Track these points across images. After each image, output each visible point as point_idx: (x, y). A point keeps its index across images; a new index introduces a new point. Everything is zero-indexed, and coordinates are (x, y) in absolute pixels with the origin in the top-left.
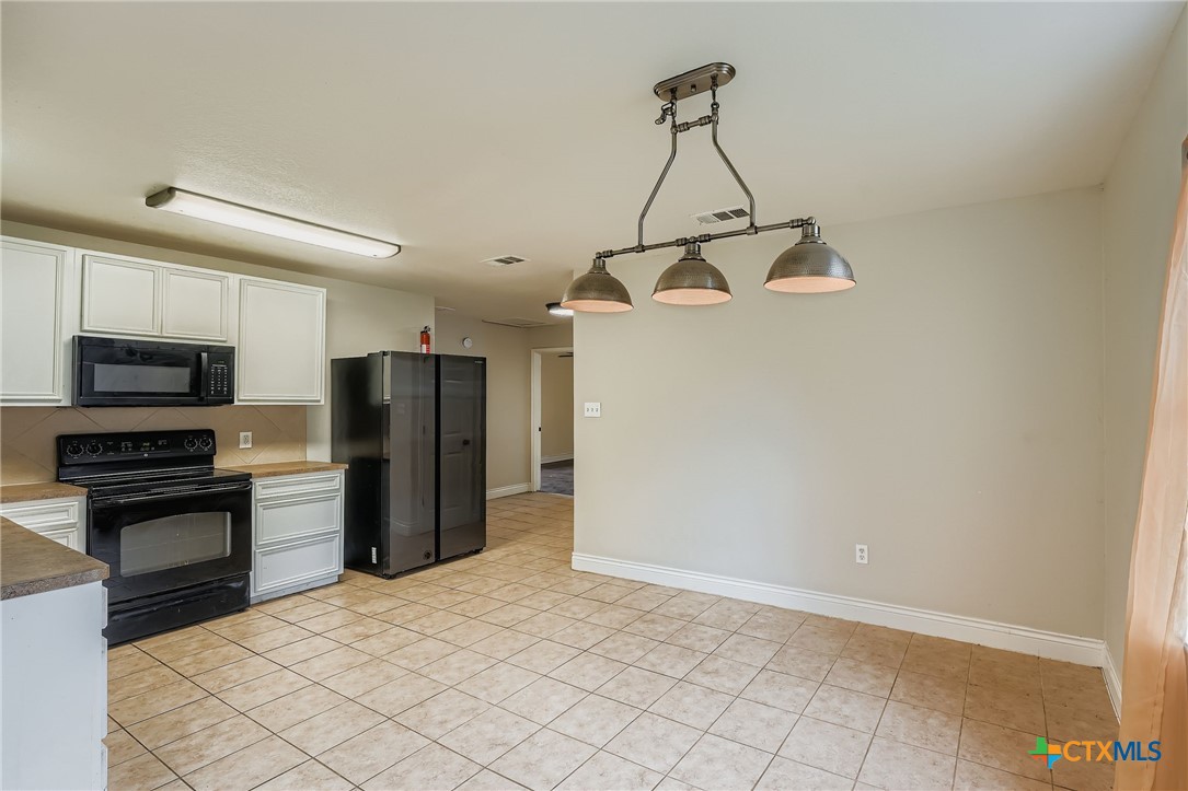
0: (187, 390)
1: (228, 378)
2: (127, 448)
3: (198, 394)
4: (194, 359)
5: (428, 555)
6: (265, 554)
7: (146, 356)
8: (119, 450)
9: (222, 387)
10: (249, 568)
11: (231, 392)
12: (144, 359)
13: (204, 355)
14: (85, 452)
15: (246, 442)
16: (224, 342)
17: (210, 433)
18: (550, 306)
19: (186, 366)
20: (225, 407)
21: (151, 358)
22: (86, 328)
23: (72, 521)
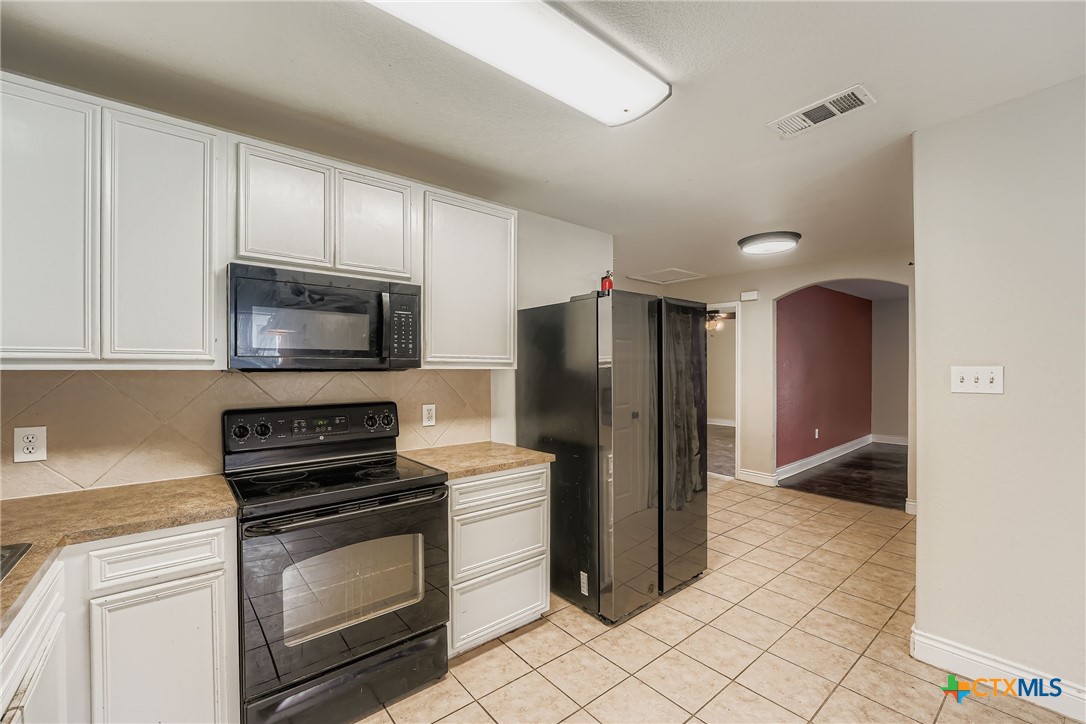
0: (366, 347)
1: (413, 329)
2: (300, 428)
3: (379, 355)
4: (373, 302)
5: (651, 589)
6: (463, 592)
7: (316, 297)
8: (291, 430)
9: (407, 344)
10: (446, 616)
11: (417, 350)
12: (313, 301)
13: (386, 297)
14: (252, 434)
15: (429, 418)
16: (409, 279)
17: (392, 406)
18: (742, 242)
19: (365, 313)
20: (410, 372)
21: (322, 299)
22: (242, 253)
23: (217, 560)
